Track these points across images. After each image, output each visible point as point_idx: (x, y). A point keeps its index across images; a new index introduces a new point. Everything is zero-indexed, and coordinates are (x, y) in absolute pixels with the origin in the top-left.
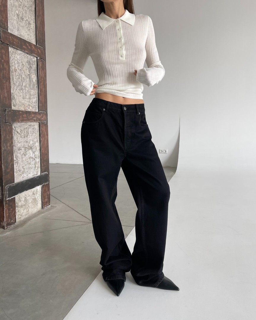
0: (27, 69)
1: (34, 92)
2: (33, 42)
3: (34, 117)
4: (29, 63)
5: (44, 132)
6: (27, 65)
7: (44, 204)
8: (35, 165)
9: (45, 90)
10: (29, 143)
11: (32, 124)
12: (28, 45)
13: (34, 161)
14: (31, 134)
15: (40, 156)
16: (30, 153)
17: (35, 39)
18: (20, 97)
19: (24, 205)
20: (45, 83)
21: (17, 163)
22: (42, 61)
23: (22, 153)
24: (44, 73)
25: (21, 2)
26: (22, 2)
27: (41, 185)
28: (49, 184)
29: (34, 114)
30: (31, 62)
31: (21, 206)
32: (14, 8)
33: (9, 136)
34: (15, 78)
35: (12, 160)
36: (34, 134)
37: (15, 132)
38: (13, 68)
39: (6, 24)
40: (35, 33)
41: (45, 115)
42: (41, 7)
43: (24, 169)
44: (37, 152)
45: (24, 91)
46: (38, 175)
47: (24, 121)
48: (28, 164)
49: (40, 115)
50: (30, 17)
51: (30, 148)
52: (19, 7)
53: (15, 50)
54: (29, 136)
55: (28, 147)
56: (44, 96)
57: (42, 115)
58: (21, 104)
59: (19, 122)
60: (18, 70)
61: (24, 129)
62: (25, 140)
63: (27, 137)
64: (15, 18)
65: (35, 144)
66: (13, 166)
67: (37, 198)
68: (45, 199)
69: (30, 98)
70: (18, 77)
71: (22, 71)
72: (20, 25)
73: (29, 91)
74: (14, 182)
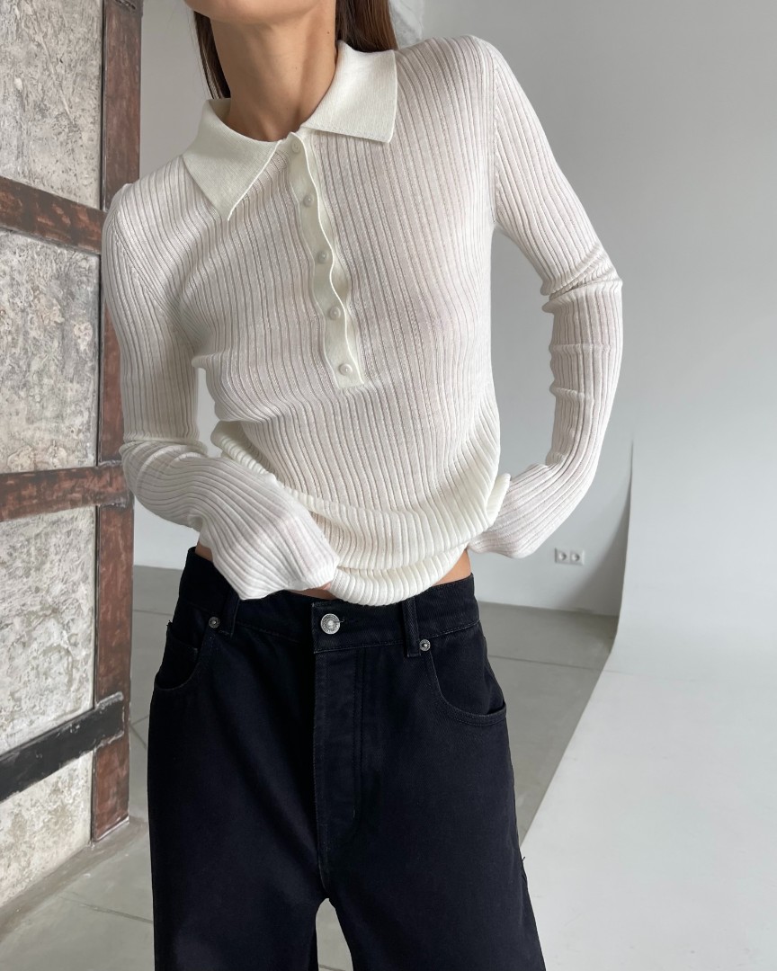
0: (55, 301)
1: (82, 389)
2: (89, 197)
3: (72, 490)
4: (64, 279)
5: (117, 542)
6: (55, 289)
7: (100, 823)
8: (71, 675)
10: (48, 591)
11: (66, 514)
12: (59, 211)
13: (65, 660)
14: (58, 557)
15: (93, 634)
16: (52, 632)
17: (95, 185)
18: (15, 418)
19: (10, 847)
23: (12, 638)
25: (39, 45)
26: (42, 42)
27: (92, 749)
28: (125, 738)
29: (71, 480)
30: (73, 273)
36: (73, 554)
40: (96, 162)
42: (127, 62)
43: (19, 700)
44: (81, 622)
45: (37, 390)
46: (80, 712)
48: (38, 675)
49: (100, 477)
50: (77, 100)
51: (49, 612)
54: (48, 565)
55: (42, 609)
57: (107, 477)
58: (17, 445)
60: (12, 314)
61: (28, 540)
62: (30, 583)
63: (38, 569)
64: (11, 105)
65: (74, 592)
67: (71, 801)
68: (107, 801)
69: (59, 417)
70: (10, 338)
71: (30, 316)
72: (29, 134)
73: (56, 390)
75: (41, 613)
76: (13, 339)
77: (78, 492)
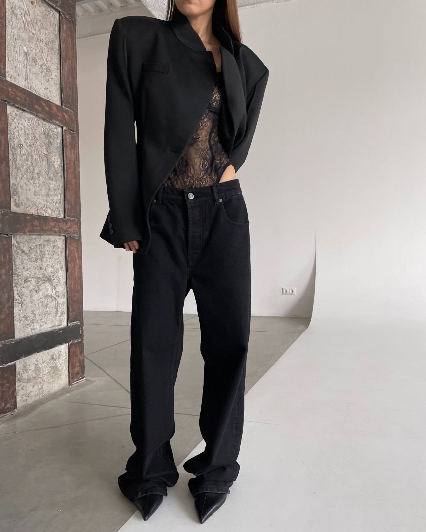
0: (43, 145)
1: (57, 184)
2: (56, 100)
3: (54, 227)
4: (47, 135)
5: (75, 254)
6: (43, 139)
7: (72, 377)
8: (57, 309)
9: (76, 183)
10: (45, 270)
11: (52, 238)
12: (44, 104)
13: (54, 302)
14: (49, 256)
15: (66, 293)
16: (47, 288)
17: (59, 96)
18: (28, 192)
19: (34, 378)
20: (77, 171)
21: (20, 305)
22: (70, 133)
23: (31, 287)
24: (75, 154)
25: (33, 34)
26: (34, 32)
27: (67, 343)
28: (82, 343)
29: (54, 222)
30: (50, 133)
31: (28, 379)
32: (19, 42)
33: (5, 257)
34: (18, 159)
35: (11, 298)
36: (55, 256)
37: (19, 251)
38: (16, 141)
39: (2, 66)
40: (58, 86)
41: (76, 224)
42: (70, 44)
43: (35, 315)
44: (60, 287)
45: (37, 181)
46: (61, 326)
47: (35, 232)
48: (43, 306)
49: (66, 223)
50: (50, 59)
51: (46, 279)
52: (29, 41)
53: (20, 112)
54: (45, 259)
55: (43, 277)
56: (74, 192)
57: (69, 224)
58: (30, 203)
59: (25, 233)
60: (26, 147)
61: (36, 246)
62: (38, 265)
63: (41, 260)
64: (22, 58)
65: (56, 273)
66: (11, 309)
67: (59, 365)
68: (75, 368)
69: (48, 195)
70: (25, 157)
71: (33, 149)
72: (30, 70)
73: (46, 183)
74: (14, 337)
75: (43, 279)
76: (27, 157)
77: (57, 228)
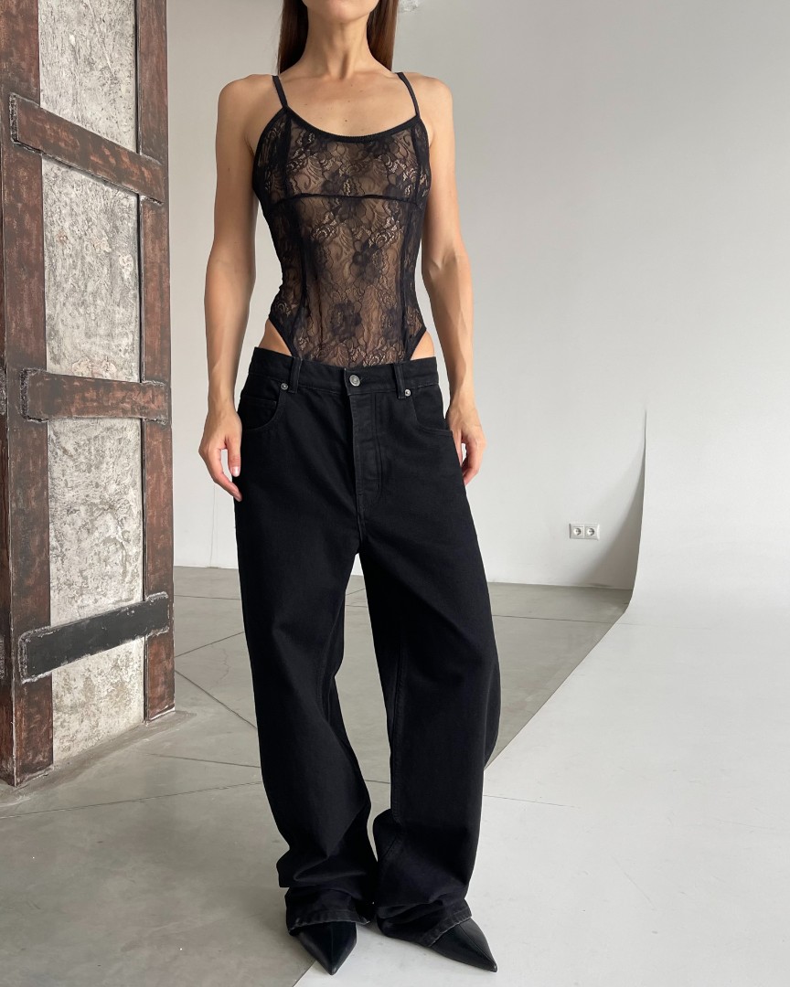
0: (104, 233)
1: (127, 314)
2: (128, 142)
3: (123, 401)
4: (110, 213)
5: (159, 456)
6: (104, 222)
7: (150, 706)
8: (125, 567)
9: (162, 309)
10: (105, 488)
11: (117, 423)
12: (107, 152)
13: (120, 553)
14: (112, 460)
15: (142, 535)
16: (108, 526)
17: (132, 133)
18: (76, 331)
19: (83, 705)
20: (165, 285)
21: (59, 558)
22: (153, 207)
23: (80, 523)
24: (161, 250)
25: (86, 6)
26: (88, 3)
27: (144, 635)
28: (170, 635)
29: (122, 391)
30: (117, 210)
31: (72, 707)
32: (61, 27)
33: (35, 464)
34: (59, 264)
35: (44, 546)
36: (123, 460)
37: (58, 451)
38: (56, 229)
39: (33, 80)
40: (132, 112)
41: (162, 393)
42: (155, 21)
43: (86, 578)
44: (131, 522)
45: (92, 309)
46: (133, 602)
47: (88, 413)
48: (99, 561)
49: (145, 393)
50: (117, 56)
51: (106, 507)
52: (79, 23)
53: (63, 169)
54: (104, 466)
55: (101, 503)
56: (159, 327)
57: (150, 394)
58: (79, 355)
59: (70, 417)
60: (72, 240)
61: (89, 440)
62: (91, 478)
63: (97, 468)
64: (66, 58)
65: (125, 493)
66: (45, 568)
67: (128, 680)
68: (156, 687)
69: (110, 335)
70: (71, 261)
71: (86, 243)
72: (81, 84)
73: (107, 311)
74: (49, 624)
75: (100, 507)
76: (74, 262)
77: (128, 403)
